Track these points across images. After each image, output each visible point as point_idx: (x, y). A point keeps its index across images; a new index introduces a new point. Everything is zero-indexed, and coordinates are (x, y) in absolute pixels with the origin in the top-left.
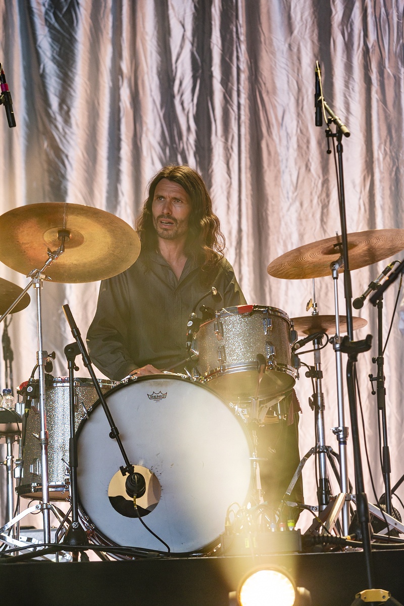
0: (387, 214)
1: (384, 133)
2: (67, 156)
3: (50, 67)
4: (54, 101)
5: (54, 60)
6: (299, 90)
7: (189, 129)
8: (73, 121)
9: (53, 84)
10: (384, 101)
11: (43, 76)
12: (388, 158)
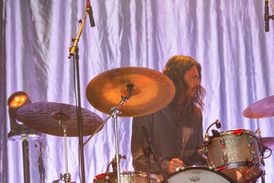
0: (232, 101)
1: (230, 57)
2: (48, 67)
3: (38, 17)
4: (40, 37)
5: (40, 13)
6: (179, 33)
7: (117, 53)
8: (51, 47)
9: (40, 27)
10: (230, 39)
11: (34, 23)
12: (233, 71)
